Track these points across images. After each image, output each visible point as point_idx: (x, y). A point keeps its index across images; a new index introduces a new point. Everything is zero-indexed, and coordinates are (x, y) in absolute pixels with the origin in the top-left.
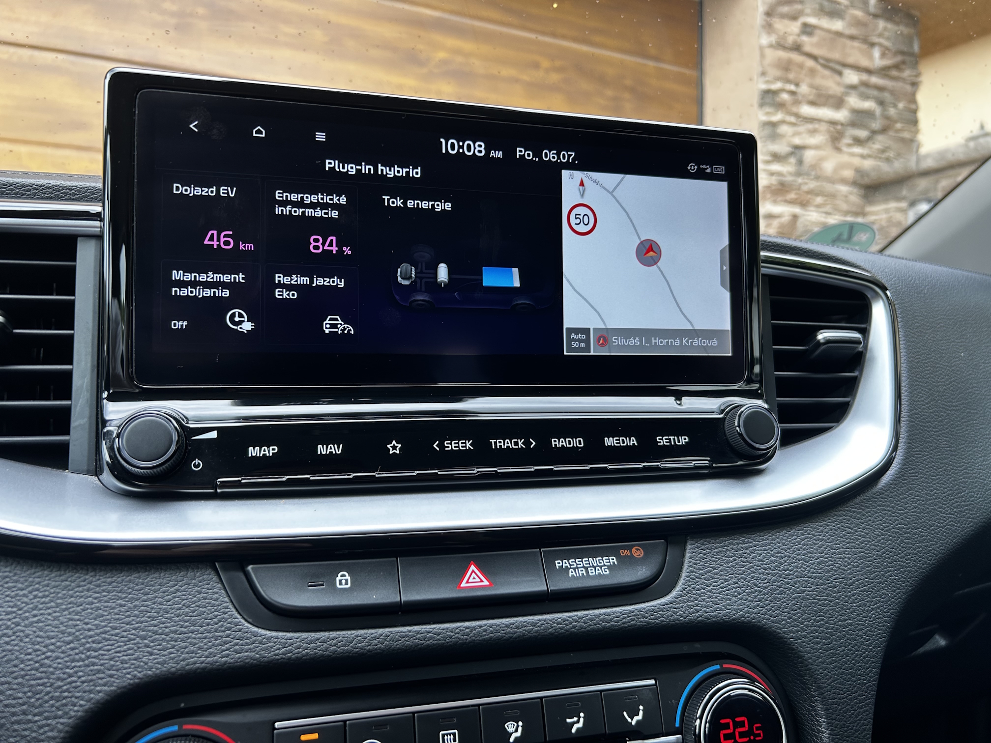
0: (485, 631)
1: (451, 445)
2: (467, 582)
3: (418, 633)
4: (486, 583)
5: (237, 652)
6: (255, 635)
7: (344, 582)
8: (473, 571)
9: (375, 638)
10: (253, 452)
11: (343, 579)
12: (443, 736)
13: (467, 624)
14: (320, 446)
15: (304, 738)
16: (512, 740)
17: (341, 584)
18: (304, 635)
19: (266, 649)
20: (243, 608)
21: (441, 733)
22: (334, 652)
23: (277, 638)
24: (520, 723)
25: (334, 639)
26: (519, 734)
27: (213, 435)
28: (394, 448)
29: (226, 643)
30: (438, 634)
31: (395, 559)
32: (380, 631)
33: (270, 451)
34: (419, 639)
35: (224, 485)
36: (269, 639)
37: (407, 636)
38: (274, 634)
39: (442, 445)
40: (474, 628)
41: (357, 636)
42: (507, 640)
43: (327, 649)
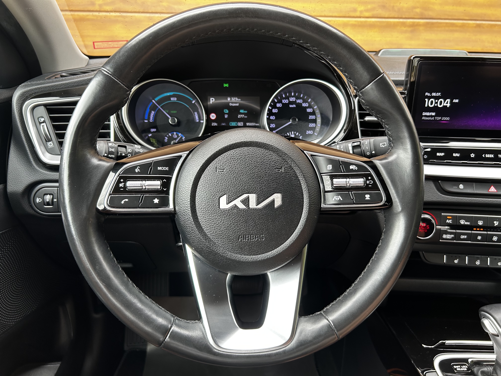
0: (494, 201)
1: (487, 156)
2: (491, 190)
3: (478, 200)
4: (495, 191)
5: (437, 199)
6: (441, 196)
7: (461, 187)
8: (492, 188)
9: (468, 200)
10: (438, 154)
11: (461, 186)
12: (479, 222)
13: (490, 199)
14: (454, 154)
15: (448, 217)
16: (495, 225)
17: (460, 187)
18: (452, 197)
19: (443, 199)
20: (438, 190)
21: (479, 221)
22: (458, 201)
23: (446, 197)
24: (498, 222)
25: (458, 199)
26: (497, 224)
27: (429, 150)
28: (473, 155)
29: (435, 197)
30: (483, 201)
31: (473, 183)
32: (469, 198)
33: (442, 154)
34: (478, 201)
35: (431, 161)
36: (444, 197)
37: (475, 200)
38: (445, 196)
39: (485, 156)
40: (491, 200)
41: (463, 199)
42: (499, 204)
43: (456, 201)
